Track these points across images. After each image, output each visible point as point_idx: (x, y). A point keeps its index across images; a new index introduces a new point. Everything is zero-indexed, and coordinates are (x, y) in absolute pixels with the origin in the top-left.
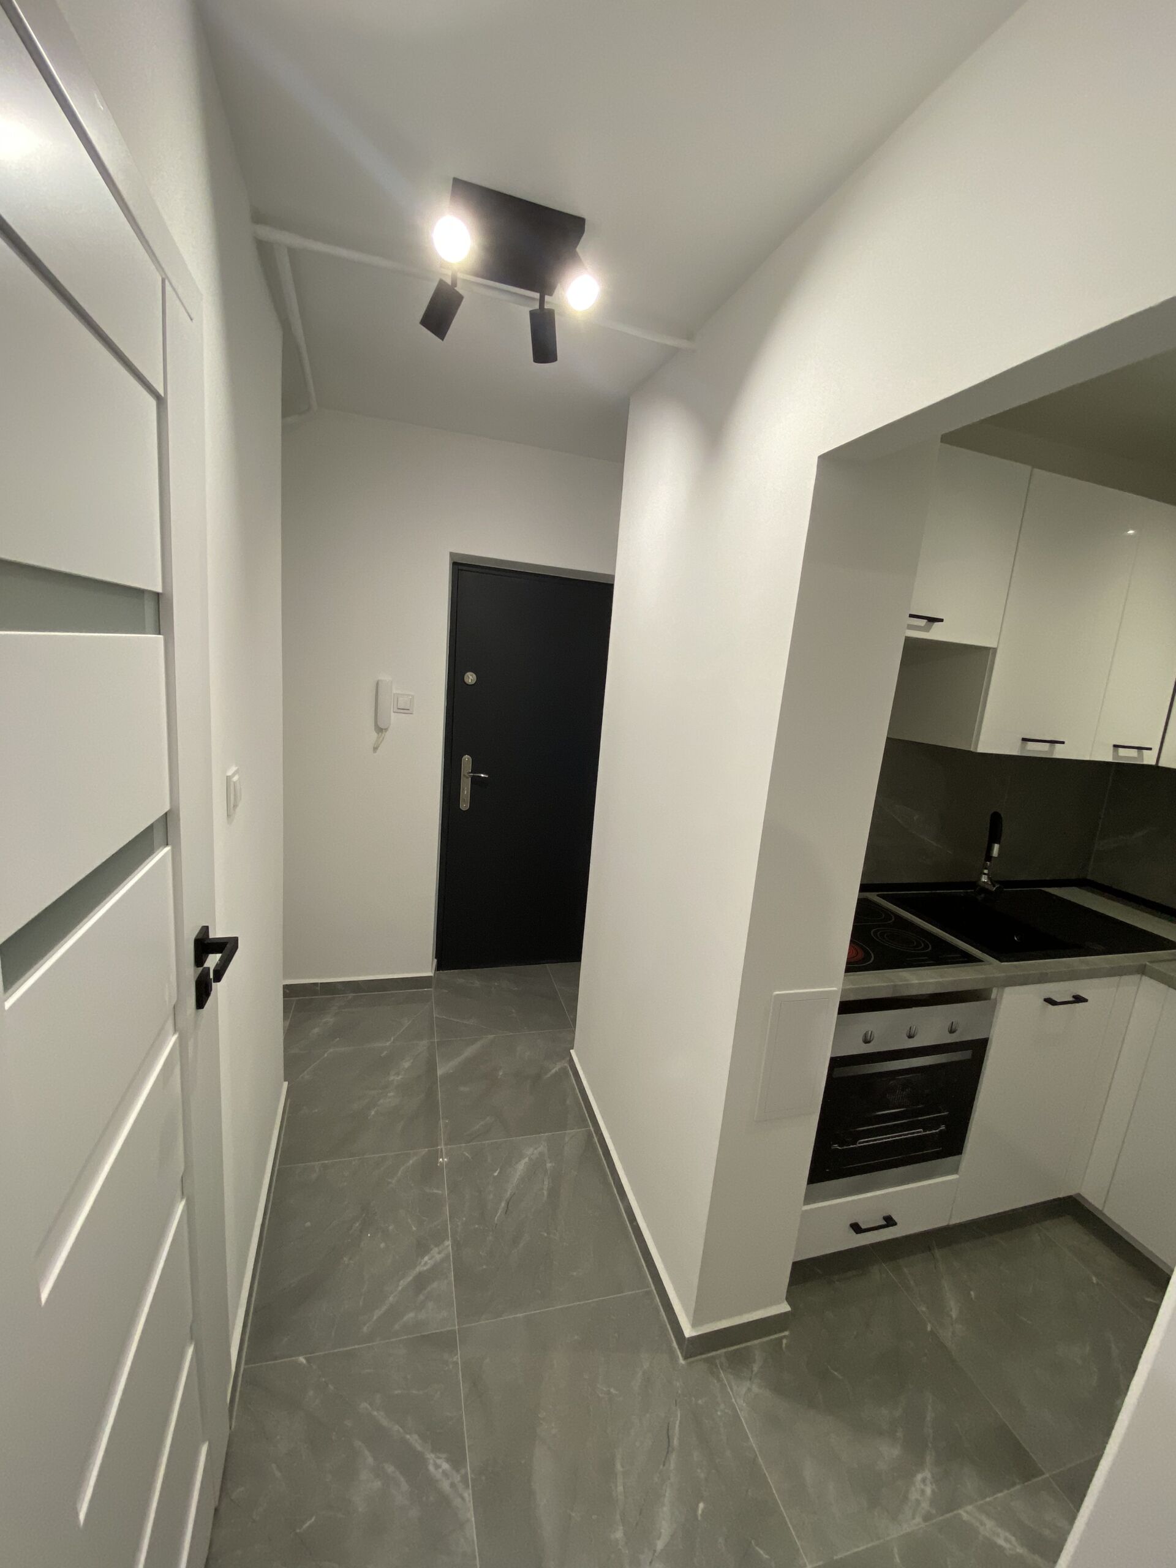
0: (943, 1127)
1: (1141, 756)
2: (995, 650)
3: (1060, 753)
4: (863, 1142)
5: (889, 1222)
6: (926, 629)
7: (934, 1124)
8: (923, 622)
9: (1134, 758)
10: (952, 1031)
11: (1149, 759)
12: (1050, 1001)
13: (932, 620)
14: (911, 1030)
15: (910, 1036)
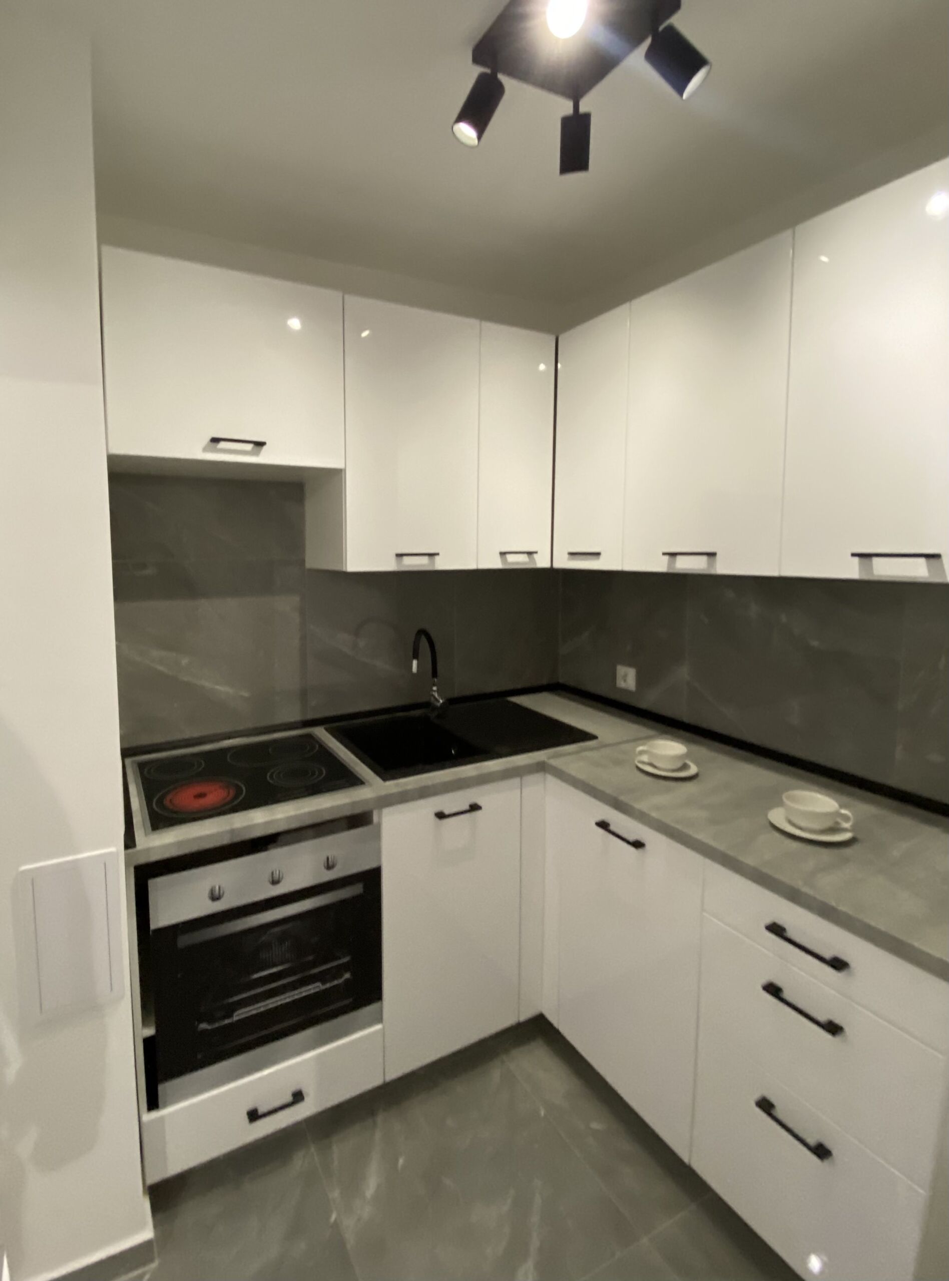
0: (347, 976)
1: (533, 561)
2: (345, 470)
3: (441, 564)
4: (240, 1015)
5: (298, 1097)
6: (256, 453)
7: (336, 972)
8: (249, 447)
9: (525, 563)
10: (329, 866)
11: (542, 562)
12: (441, 816)
13: (260, 444)
14: (274, 875)
15: (275, 882)
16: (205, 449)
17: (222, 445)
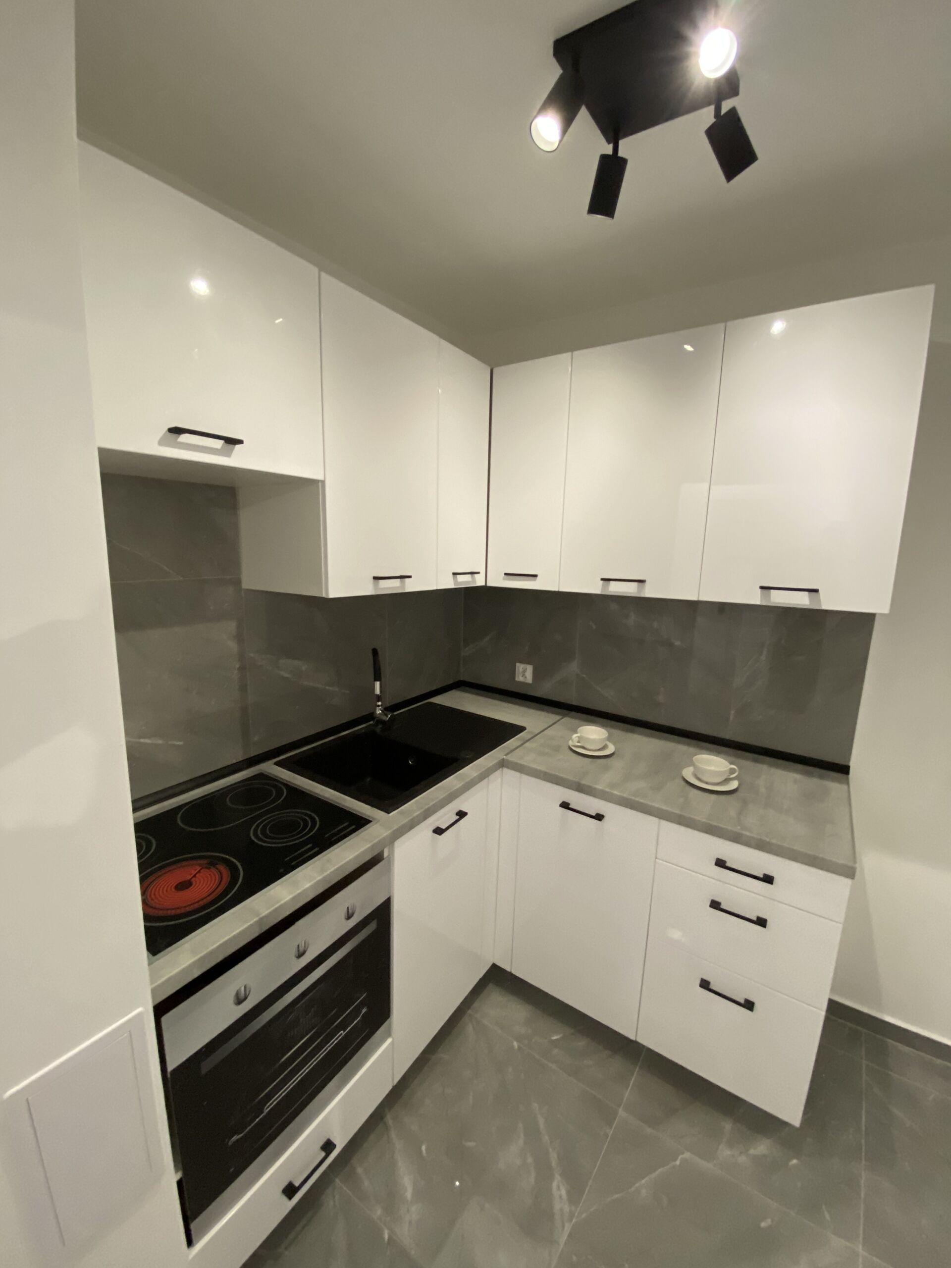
0: (364, 1010)
1: (474, 580)
2: (323, 482)
3: (411, 586)
4: (270, 1105)
5: (329, 1147)
7: (354, 1015)
8: (219, 444)
9: (469, 582)
10: (349, 916)
11: (479, 581)
12: (439, 832)
13: (232, 442)
14: (300, 948)
15: (300, 955)
16: (162, 442)
17: (185, 438)
